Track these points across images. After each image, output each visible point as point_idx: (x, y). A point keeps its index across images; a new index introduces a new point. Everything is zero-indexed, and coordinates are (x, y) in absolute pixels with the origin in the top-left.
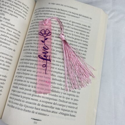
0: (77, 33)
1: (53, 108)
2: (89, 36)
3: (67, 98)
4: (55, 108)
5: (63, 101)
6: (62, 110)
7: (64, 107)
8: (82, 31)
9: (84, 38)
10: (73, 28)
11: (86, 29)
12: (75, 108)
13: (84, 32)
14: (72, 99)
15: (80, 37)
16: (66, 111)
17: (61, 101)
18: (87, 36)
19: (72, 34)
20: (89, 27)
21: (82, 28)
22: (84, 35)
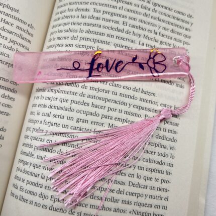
0: (164, 28)
1: (116, 201)
2: (189, 37)
3: (146, 178)
4: (120, 202)
5: (139, 186)
6: (136, 204)
7: (139, 198)
8: (175, 25)
9: (179, 41)
10: (155, 18)
11: (183, 21)
12: (163, 199)
13: (180, 27)
14: (157, 180)
15: (171, 38)
16: (145, 205)
17: (133, 185)
18: (185, 36)
19: (153, 32)
20: (190, 16)
21: (174, 18)
22: (180, 34)
